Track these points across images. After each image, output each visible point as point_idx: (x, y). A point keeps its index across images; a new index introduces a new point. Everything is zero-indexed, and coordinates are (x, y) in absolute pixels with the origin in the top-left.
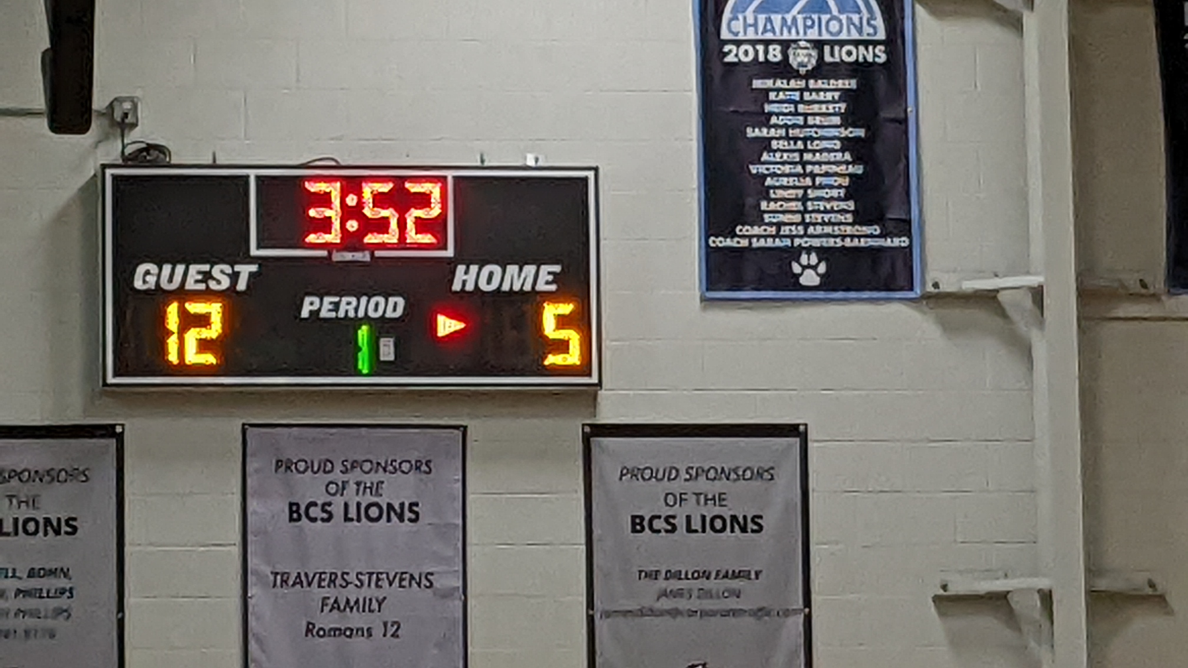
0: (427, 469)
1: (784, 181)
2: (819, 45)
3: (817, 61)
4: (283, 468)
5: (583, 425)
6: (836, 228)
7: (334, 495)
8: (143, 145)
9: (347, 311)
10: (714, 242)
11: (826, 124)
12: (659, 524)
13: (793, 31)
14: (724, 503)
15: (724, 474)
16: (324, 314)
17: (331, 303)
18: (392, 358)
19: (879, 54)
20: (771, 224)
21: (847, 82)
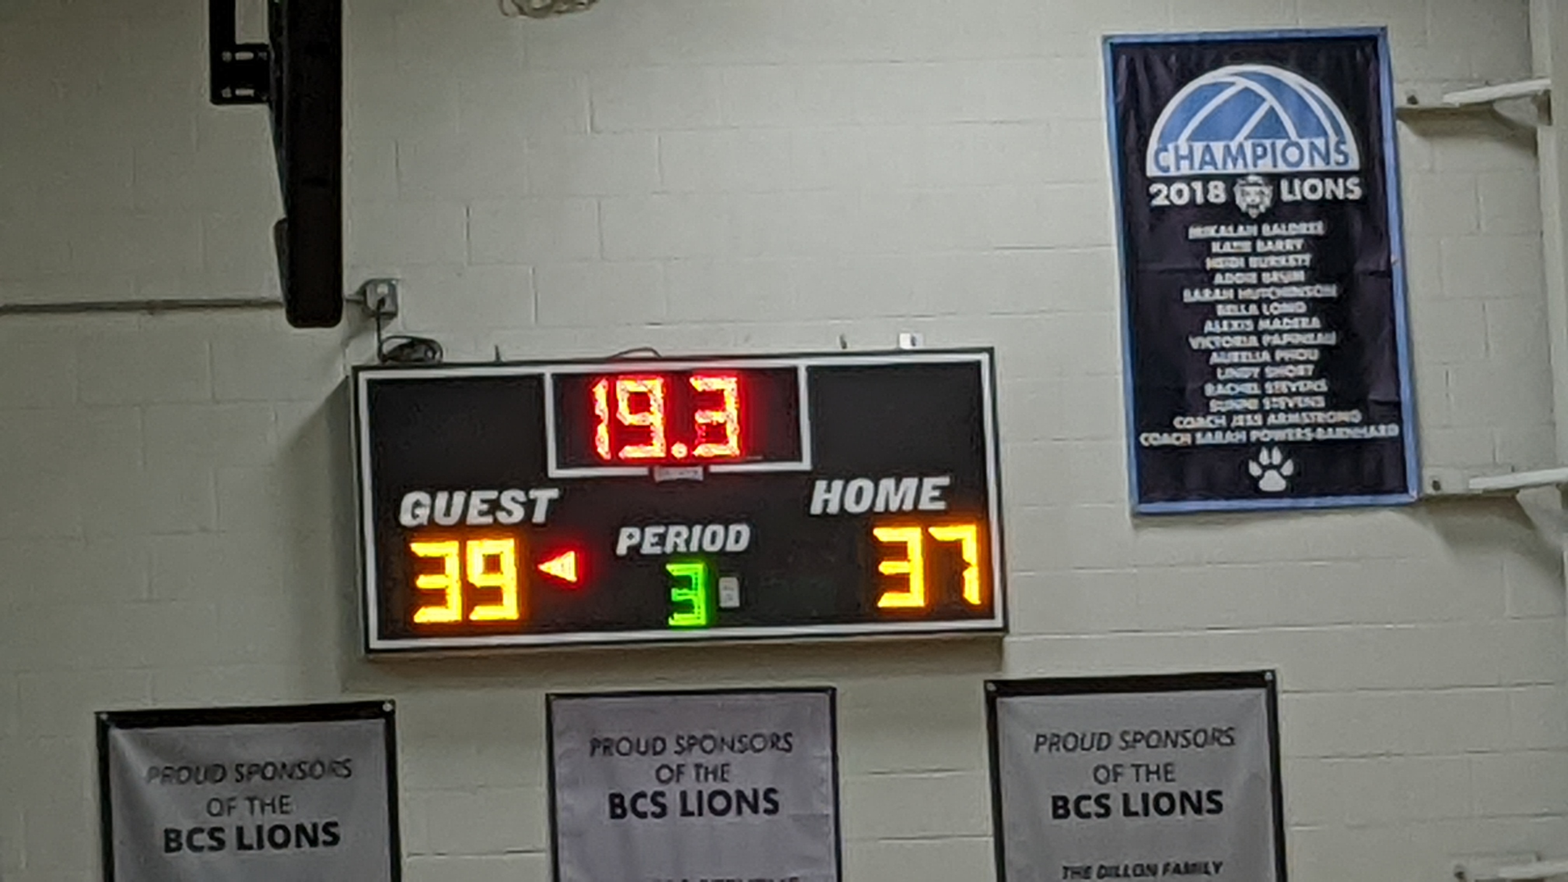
0: (786, 746)
1: (1235, 357)
2: (1273, 179)
3: (1272, 200)
4: (600, 750)
5: (986, 682)
6: (1304, 414)
7: (666, 782)
8: (404, 341)
9: (676, 545)
10: (1146, 439)
11: (1286, 280)
12: (1089, 806)
13: (1240, 162)
14: (1169, 776)
15: (1168, 738)
16: (646, 549)
17: (655, 535)
18: (735, 603)
19: (1351, 187)
20: (1219, 413)
21: (1311, 225)
